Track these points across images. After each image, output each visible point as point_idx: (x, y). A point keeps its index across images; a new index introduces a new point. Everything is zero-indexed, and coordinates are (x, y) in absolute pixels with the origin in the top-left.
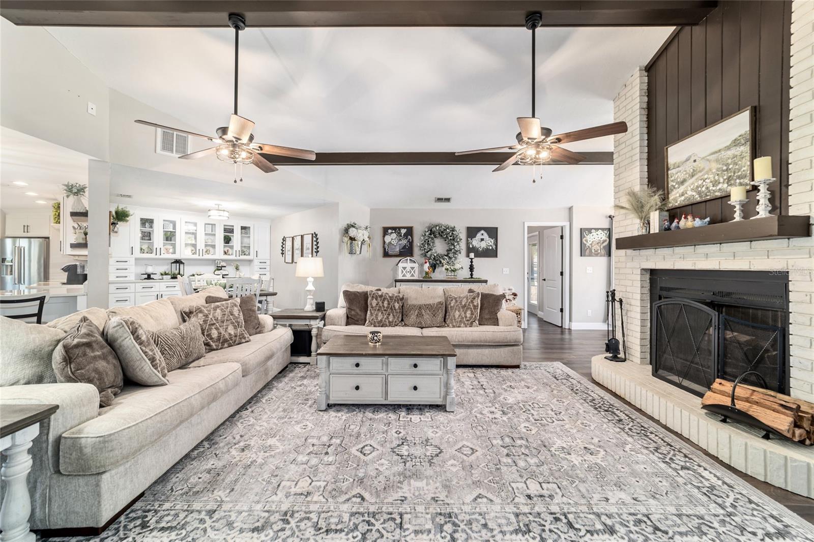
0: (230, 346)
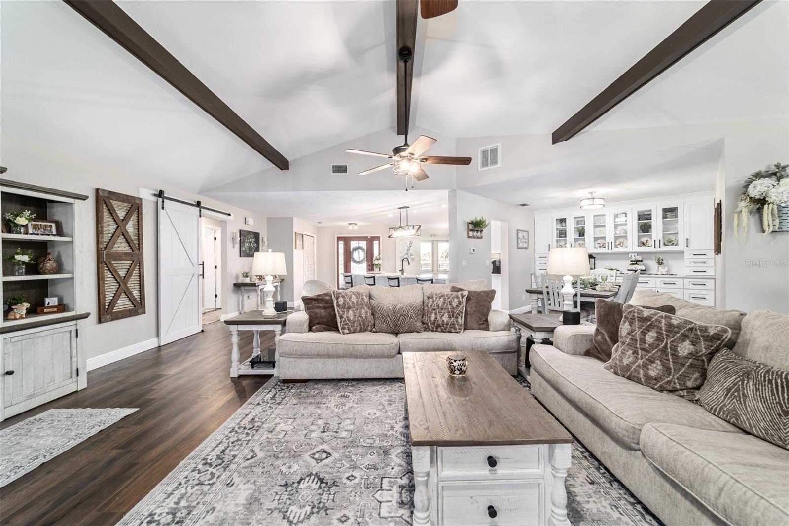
0: (443, 331)
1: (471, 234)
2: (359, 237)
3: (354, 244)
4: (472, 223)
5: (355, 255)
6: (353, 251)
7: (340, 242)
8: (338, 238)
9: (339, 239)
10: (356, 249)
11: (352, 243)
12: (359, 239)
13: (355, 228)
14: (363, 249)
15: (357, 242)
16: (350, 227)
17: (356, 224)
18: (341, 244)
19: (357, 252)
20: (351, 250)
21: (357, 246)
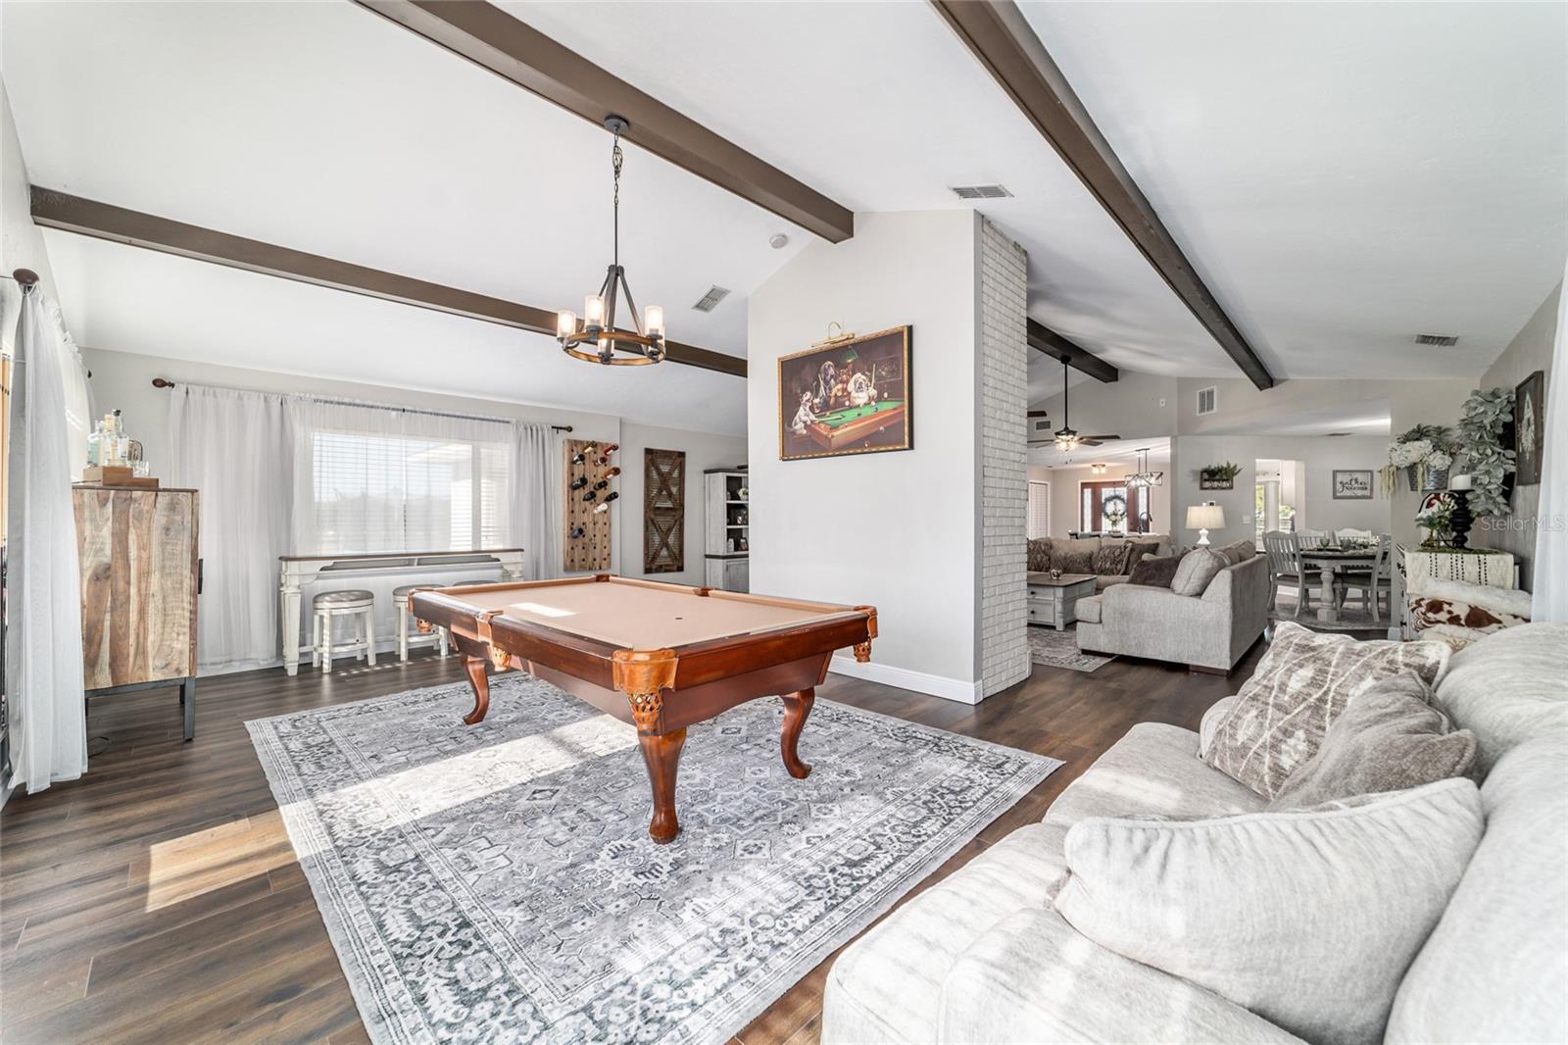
1: (1207, 484)
2: (1114, 483)
3: (1106, 492)
4: (1206, 471)
5: (1110, 508)
6: (1105, 503)
7: (1085, 490)
8: (1082, 484)
9: (1084, 485)
10: (1109, 499)
11: (1104, 490)
12: (1114, 484)
13: (1103, 470)
14: (1123, 500)
15: (1113, 489)
16: (1095, 471)
17: (1104, 466)
18: (1088, 492)
19: (1112, 503)
20: (1103, 501)
21: (1112, 494)
